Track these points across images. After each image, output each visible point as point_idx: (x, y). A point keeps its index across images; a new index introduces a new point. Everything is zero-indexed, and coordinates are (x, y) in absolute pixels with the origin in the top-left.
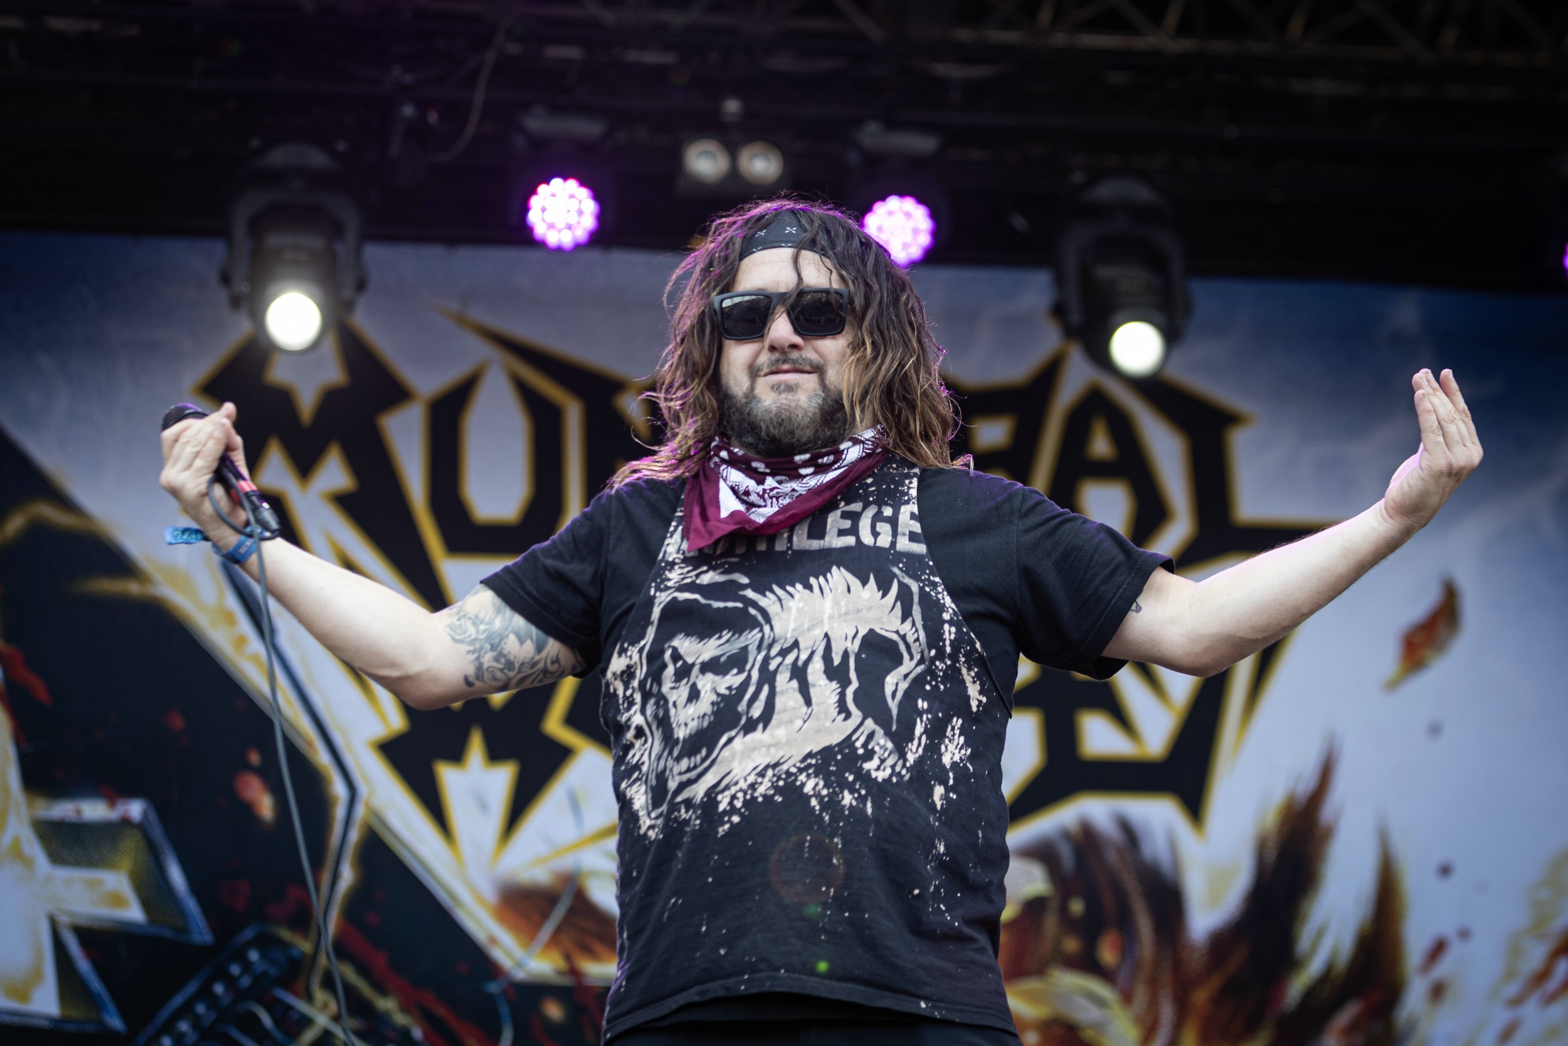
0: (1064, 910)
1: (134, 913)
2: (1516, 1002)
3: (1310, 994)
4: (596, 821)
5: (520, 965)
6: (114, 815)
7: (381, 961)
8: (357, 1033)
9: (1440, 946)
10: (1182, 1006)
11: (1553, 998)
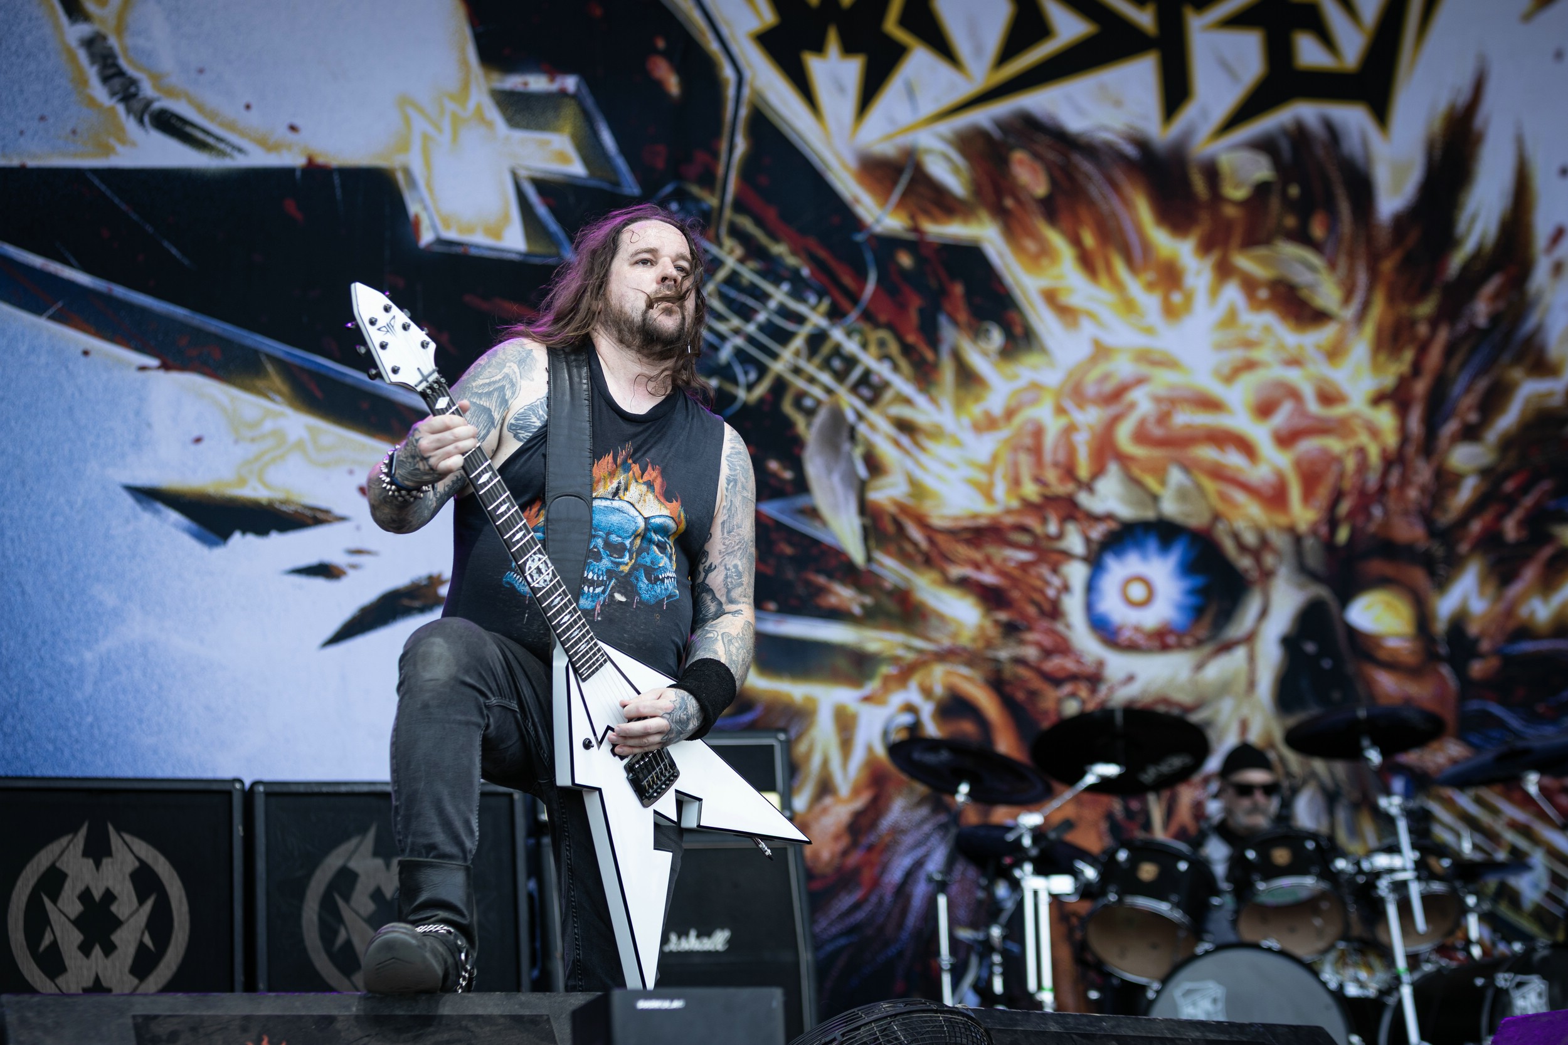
0: (1284, 194)
1: (577, 168)
3: (1466, 267)
4: (928, 108)
5: (878, 221)
6: (554, 87)
7: (771, 214)
8: (758, 273)
9: (1559, 234)
10: (1373, 274)
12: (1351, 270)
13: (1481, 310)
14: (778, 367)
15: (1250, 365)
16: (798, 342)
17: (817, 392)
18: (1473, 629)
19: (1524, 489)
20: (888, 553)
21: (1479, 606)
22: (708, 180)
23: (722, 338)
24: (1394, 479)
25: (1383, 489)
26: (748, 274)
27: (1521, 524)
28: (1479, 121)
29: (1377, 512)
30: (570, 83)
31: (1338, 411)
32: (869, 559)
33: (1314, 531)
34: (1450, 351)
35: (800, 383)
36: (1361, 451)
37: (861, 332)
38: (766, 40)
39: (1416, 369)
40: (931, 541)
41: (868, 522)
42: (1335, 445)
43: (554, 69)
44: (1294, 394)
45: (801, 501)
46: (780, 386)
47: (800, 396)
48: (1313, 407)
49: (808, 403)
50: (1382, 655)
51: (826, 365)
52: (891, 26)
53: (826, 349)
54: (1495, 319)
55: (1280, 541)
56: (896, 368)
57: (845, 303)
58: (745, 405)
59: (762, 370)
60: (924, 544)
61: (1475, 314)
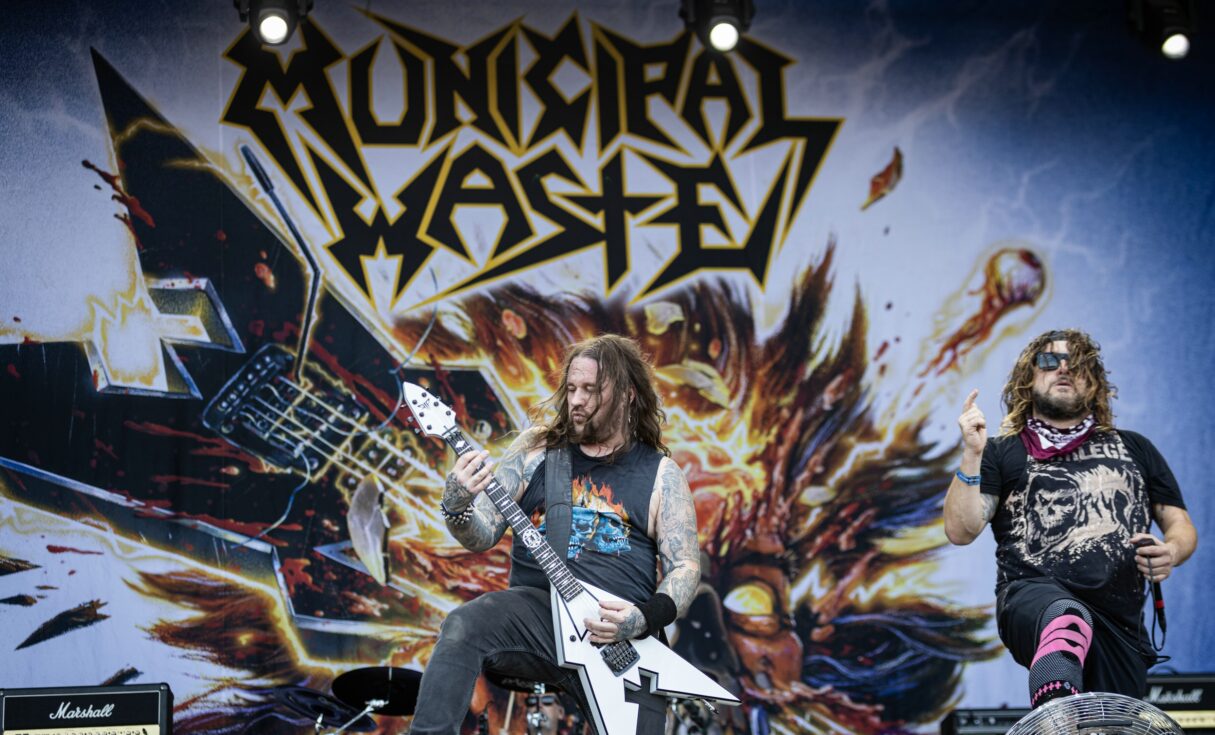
0: (690, 328)
1: (205, 338)
2: (922, 375)
3: (816, 372)
4: (446, 284)
5: (407, 360)
6: (192, 286)
7: (334, 361)
8: (322, 399)
9: (885, 346)
10: (751, 378)
11: (942, 372)
12: (737, 376)
13: (827, 399)
14: (333, 459)
16: (347, 443)
17: (357, 474)
18: (815, 609)
19: (854, 516)
20: (402, 575)
21: (819, 593)
22: (292, 340)
23: (297, 441)
24: (761, 512)
25: (754, 517)
26: (315, 400)
27: (849, 539)
28: (828, 277)
29: (749, 533)
30: (202, 283)
31: (725, 468)
32: (388, 579)
34: (803, 428)
35: (347, 469)
36: (740, 493)
37: (391, 433)
38: (335, 249)
39: (780, 440)
40: (435, 565)
41: (389, 555)
42: (721, 491)
43: (192, 273)
44: (694, 458)
45: (343, 545)
46: (334, 471)
47: (349, 476)
48: (706, 467)
49: (352, 481)
50: (747, 627)
51: (365, 456)
52: (422, 234)
53: (364, 446)
54: (836, 405)
56: (414, 454)
57: (380, 415)
58: (309, 482)
59: (322, 461)
60: (430, 568)
61: (822, 402)
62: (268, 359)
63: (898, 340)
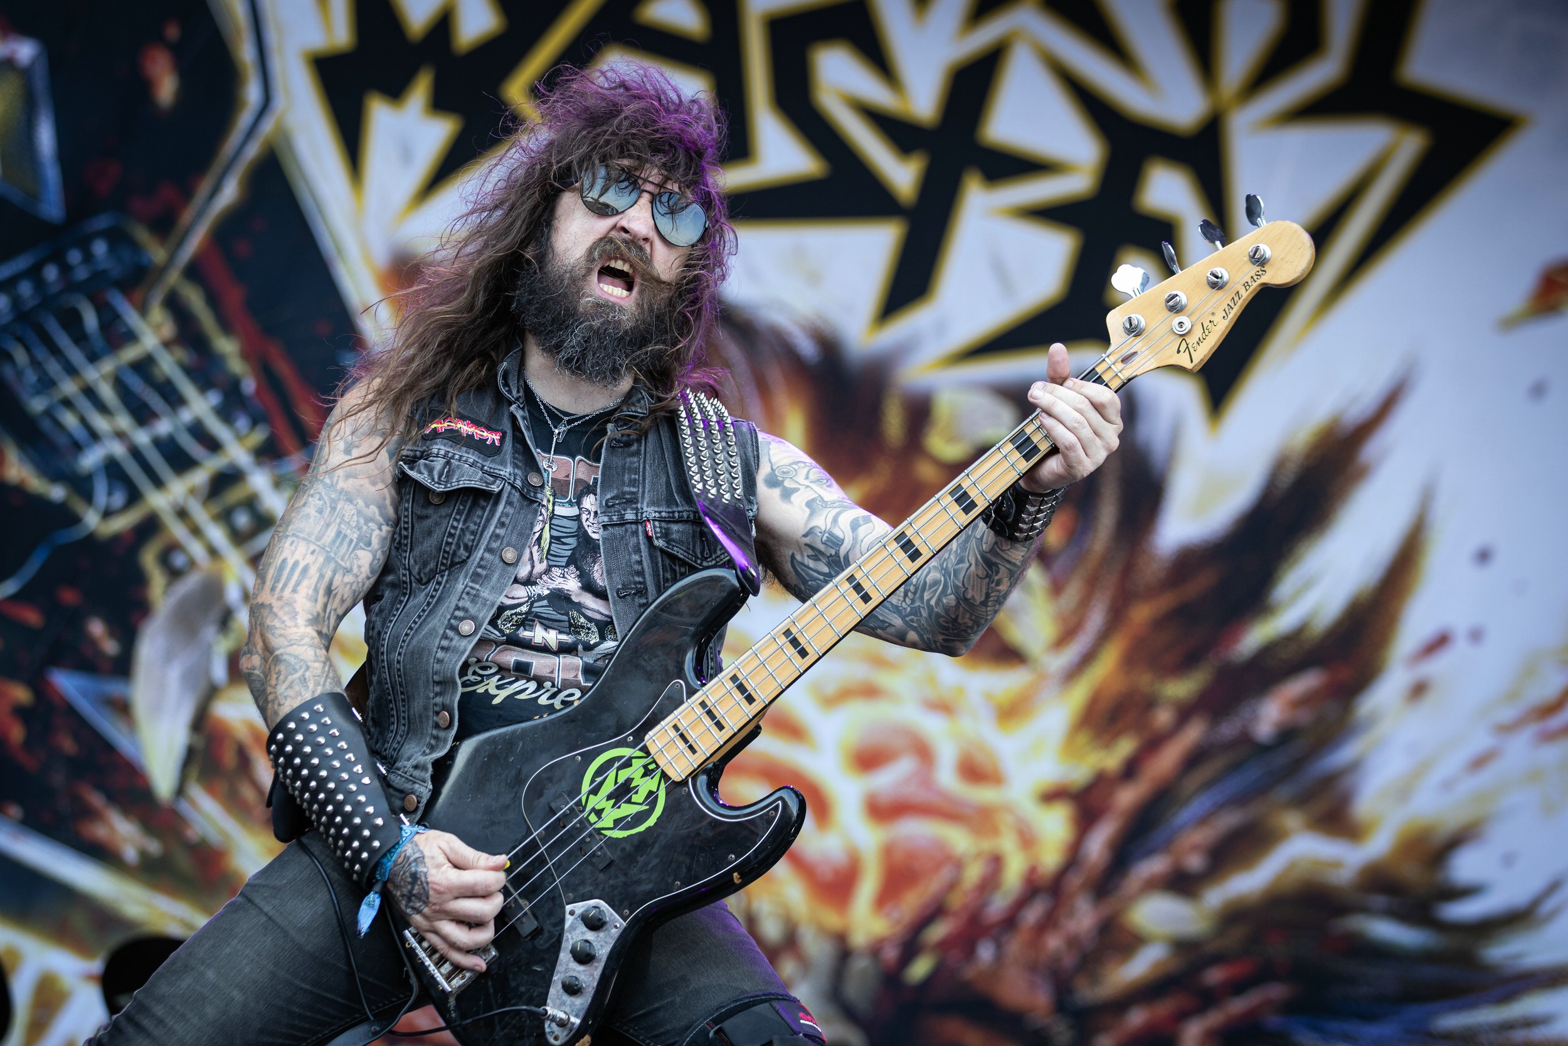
2: (1503, 730)
3: (1269, 650)
7: (235, 296)
9: (1439, 643)
10: (1116, 618)
11: (1550, 737)
12: (1084, 604)
13: (1270, 714)
14: (158, 501)
15: (870, 692)
16: (200, 477)
17: (196, 549)
19: (1237, 987)
20: (211, 790)
23: (95, 436)
24: (1033, 914)
25: (1010, 921)
26: (168, 365)
27: (1209, 1034)
28: (1371, 450)
29: (985, 953)
30: (25, 51)
31: (984, 795)
32: (180, 791)
33: (875, 950)
34: (1194, 759)
35: (178, 531)
36: (998, 860)
39: (1130, 770)
41: (200, 743)
42: (957, 840)
44: (923, 752)
45: (114, 688)
46: (150, 526)
47: (173, 547)
48: (947, 777)
49: (179, 560)
51: (225, 517)
52: (517, 90)
53: (234, 495)
54: (1286, 735)
55: (817, 948)
57: (288, 440)
58: (91, 532)
59: (134, 496)
61: (1255, 718)
62: (100, 248)
63: (1476, 636)
